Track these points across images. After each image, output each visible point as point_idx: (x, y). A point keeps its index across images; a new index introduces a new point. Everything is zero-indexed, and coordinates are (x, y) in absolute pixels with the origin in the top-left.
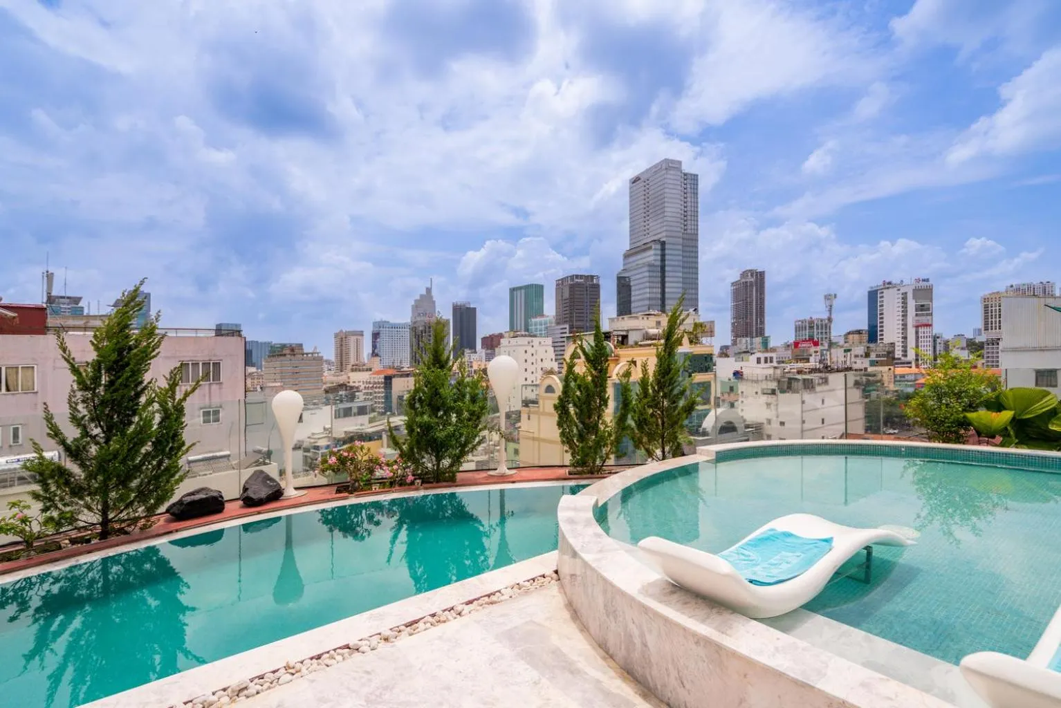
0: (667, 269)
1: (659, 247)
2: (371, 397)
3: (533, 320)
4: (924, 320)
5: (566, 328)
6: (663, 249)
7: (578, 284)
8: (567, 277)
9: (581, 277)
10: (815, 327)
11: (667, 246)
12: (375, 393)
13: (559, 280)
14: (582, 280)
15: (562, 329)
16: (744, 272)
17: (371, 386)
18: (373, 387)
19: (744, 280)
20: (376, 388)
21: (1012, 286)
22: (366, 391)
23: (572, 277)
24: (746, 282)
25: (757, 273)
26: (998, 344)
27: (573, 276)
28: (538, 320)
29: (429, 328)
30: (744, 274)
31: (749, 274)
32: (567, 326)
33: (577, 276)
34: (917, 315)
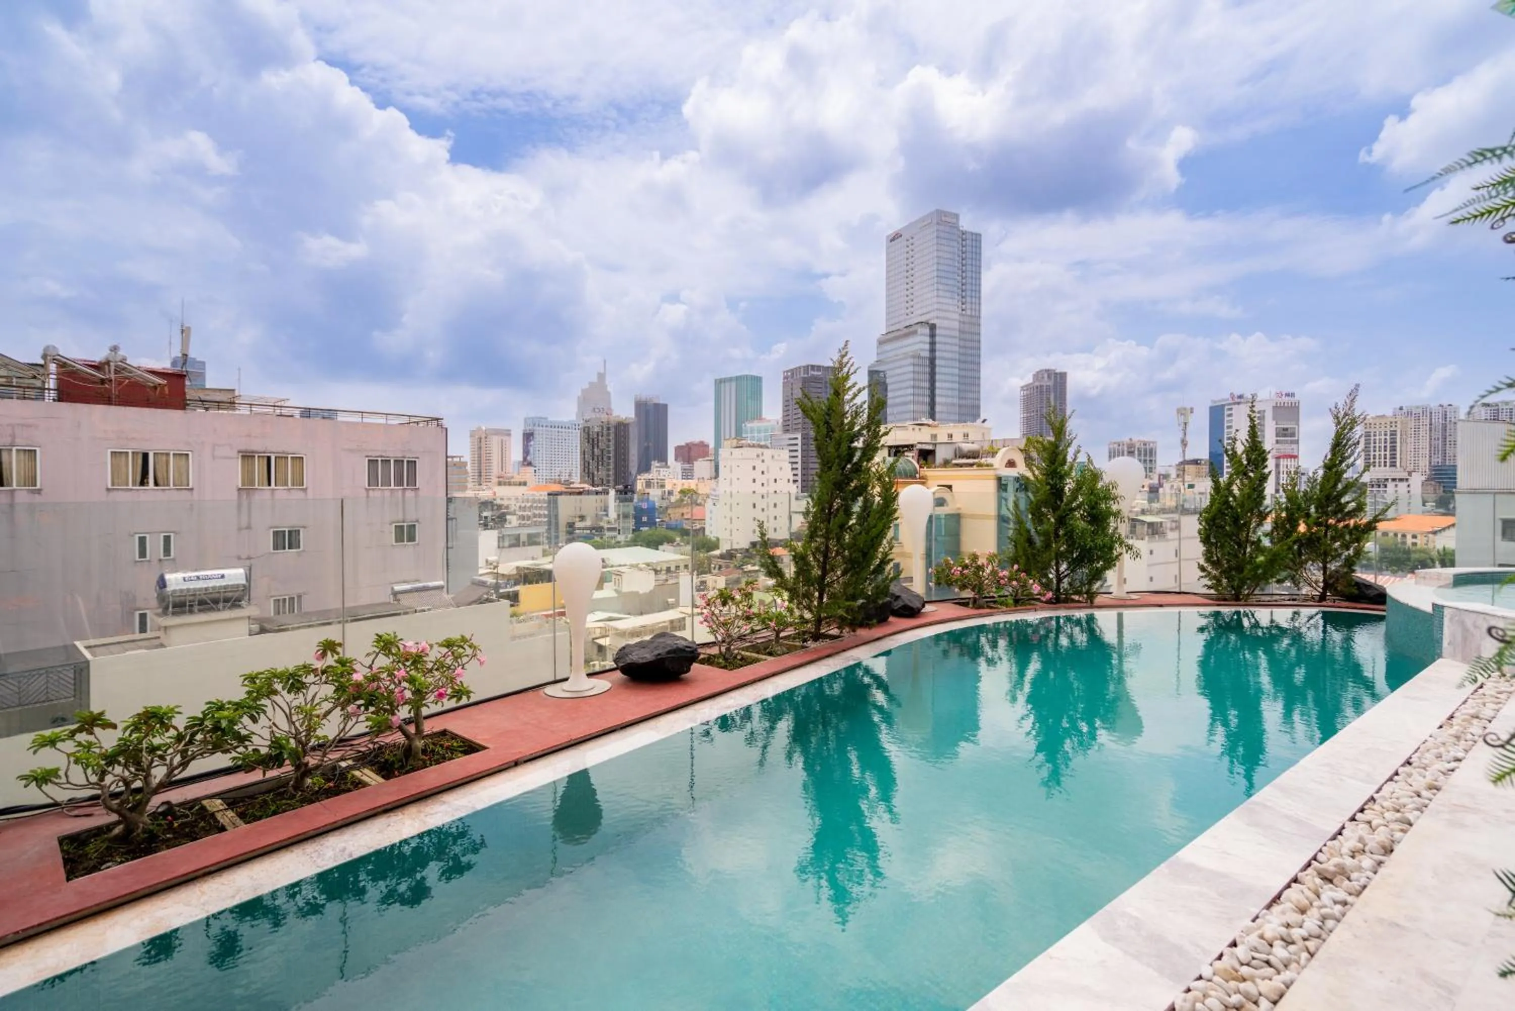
0: (938, 362)
1: (927, 331)
2: (529, 522)
3: (749, 425)
4: (1287, 449)
5: (796, 438)
6: (933, 335)
7: (815, 379)
8: (800, 368)
9: (819, 368)
10: (1136, 452)
11: (938, 331)
12: (535, 516)
13: (787, 371)
14: (820, 373)
15: (790, 439)
16: (1038, 373)
17: (529, 505)
18: (531, 506)
19: (1037, 384)
20: (536, 508)
21: (1401, 409)
22: (521, 513)
23: (807, 368)
24: (1041, 386)
25: (1056, 374)
26: (1386, 486)
27: (808, 366)
28: (755, 424)
29: (608, 429)
30: (1038, 376)
31: (1046, 376)
32: (799, 436)
33: (813, 367)
34: (1277, 442)
